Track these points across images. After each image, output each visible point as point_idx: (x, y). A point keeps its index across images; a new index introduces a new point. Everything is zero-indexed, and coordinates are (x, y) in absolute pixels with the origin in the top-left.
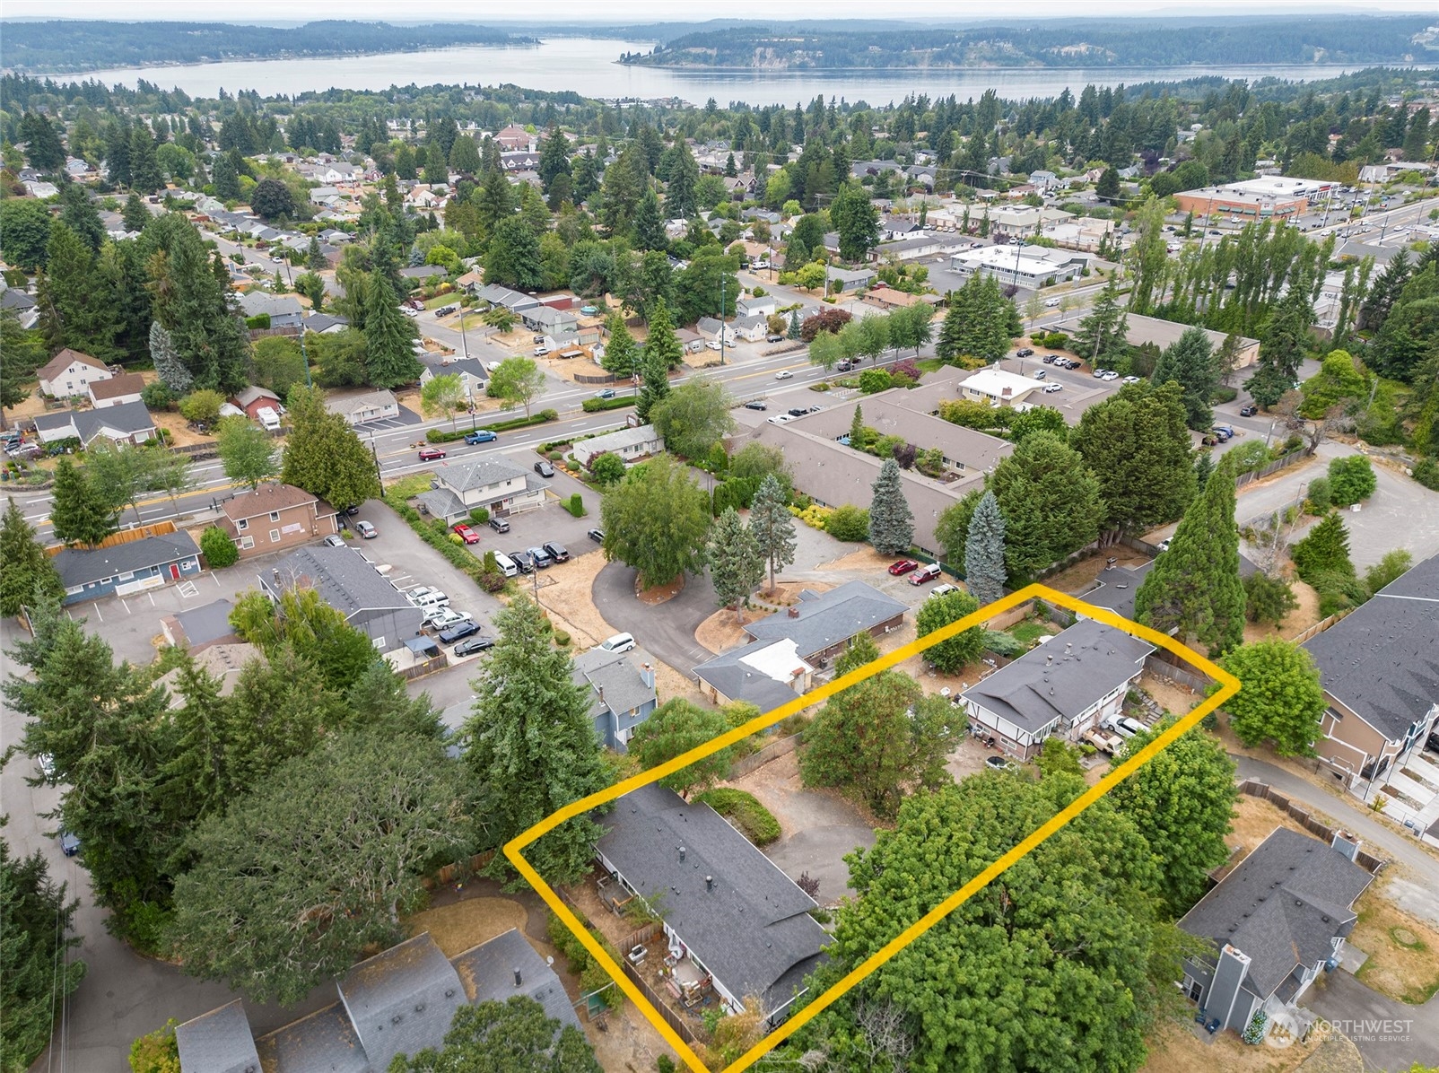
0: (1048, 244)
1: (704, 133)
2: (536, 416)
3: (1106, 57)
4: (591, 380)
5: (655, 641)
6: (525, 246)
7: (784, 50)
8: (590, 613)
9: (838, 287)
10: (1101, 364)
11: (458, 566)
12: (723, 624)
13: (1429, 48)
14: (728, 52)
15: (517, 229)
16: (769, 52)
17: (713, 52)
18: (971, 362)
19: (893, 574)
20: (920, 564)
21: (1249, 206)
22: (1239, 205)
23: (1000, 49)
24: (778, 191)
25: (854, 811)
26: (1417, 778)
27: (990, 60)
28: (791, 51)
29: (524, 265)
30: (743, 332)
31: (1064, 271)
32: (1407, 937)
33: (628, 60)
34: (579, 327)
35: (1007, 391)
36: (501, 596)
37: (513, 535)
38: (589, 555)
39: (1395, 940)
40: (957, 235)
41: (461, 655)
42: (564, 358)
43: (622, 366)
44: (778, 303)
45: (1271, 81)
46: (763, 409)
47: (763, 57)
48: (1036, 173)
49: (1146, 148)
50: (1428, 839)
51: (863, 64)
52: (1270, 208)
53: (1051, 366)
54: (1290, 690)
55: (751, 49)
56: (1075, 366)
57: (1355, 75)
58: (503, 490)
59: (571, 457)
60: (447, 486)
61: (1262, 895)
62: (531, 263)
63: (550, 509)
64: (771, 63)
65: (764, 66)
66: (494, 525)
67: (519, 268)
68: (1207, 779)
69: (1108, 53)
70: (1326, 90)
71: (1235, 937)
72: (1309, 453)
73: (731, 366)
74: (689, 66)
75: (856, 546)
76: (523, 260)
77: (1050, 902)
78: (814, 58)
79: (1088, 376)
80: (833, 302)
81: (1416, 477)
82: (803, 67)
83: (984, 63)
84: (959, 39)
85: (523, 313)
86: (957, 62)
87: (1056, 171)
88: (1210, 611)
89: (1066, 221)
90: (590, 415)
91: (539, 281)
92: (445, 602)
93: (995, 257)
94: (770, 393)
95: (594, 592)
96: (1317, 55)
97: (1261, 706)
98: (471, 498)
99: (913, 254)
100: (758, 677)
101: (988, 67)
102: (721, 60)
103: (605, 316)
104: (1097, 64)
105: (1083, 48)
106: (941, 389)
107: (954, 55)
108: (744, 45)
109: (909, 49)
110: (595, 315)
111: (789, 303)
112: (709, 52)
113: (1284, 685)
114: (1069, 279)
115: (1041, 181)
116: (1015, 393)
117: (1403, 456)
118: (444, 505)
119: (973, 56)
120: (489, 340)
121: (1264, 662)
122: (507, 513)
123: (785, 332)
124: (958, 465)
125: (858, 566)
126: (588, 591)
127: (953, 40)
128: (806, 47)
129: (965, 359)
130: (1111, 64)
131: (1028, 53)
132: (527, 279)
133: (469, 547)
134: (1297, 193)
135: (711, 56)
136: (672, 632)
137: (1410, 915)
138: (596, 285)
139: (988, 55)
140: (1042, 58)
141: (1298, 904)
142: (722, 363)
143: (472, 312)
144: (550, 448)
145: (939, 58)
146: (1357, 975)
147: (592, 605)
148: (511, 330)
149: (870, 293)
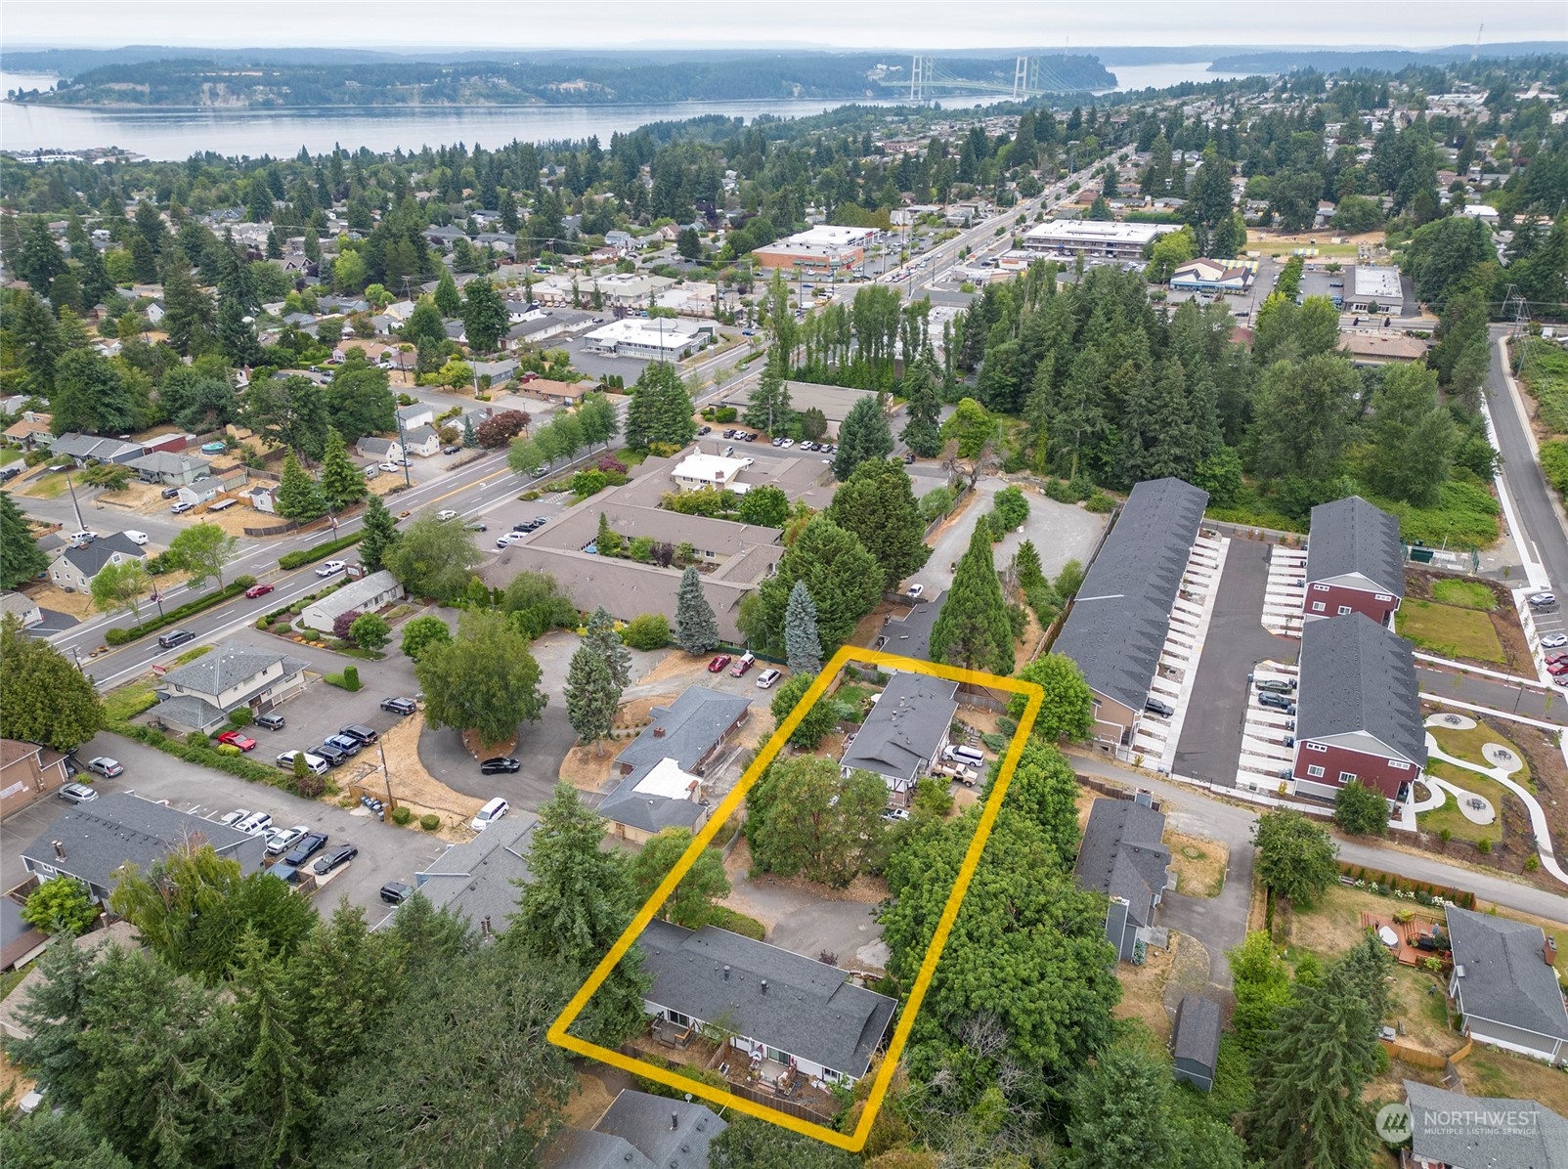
0: (670, 314)
1: (201, 201)
2: (230, 587)
3: (606, 94)
4: (268, 532)
5: (527, 798)
6: (104, 383)
7: (238, 86)
8: (434, 789)
9: (487, 381)
10: (776, 433)
11: (253, 780)
12: (584, 761)
13: (883, 84)
14: (165, 88)
15: (91, 363)
16: (221, 88)
17: (146, 88)
18: (666, 448)
19: (715, 672)
20: (733, 657)
21: (819, 259)
22: (810, 259)
23: (495, 86)
24: (351, 275)
25: (808, 891)
26: (1150, 735)
27: (487, 97)
28: (248, 86)
29: (107, 405)
30: (412, 447)
31: (697, 342)
32: (1193, 853)
33: (21, 98)
34: (214, 471)
35: (720, 474)
36: (326, 798)
37: (291, 728)
38: (394, 729)
39: (1187, 857)
40: (569, 309)
41: (325, 872)
42: (215, 510)
43: (305, 510)
44: (434, 410)
45: (767, 118)
46: (484, 529)
47: (214, 94)
48: (610, 233)
49: (698, 200)
50: (1177, 777)
51: (342, 101)
52: (837, 259)
53: (732, 440)
54: (1071, 692)
55: (196, 85)
56: (754, 437)
57: (836, 112)
58: (260, 680)
59: (301, 624)
60: (187, 692)
61: (1112, 853)
62: (118, 402)
63: (316, 690)
64: (226, 101)
65: (218, 104)
66: (265, 724)
67: (102, 409)
68: (1061, 777)
69: (607, 90)
70: (816, 127)
71: (1111, 889)
72: (971, 489)
73: (419, 488)
74: (115, 105)
75: (663, 653)
76: (107, 400)
77: (1042, 899)
78: (280, 94)
79: (768, 446)
80: (488, 399)
81: (1048, 494)
82: (268, 104)
83: (482, 100)
84: (448, 74)
85: (132, 463)
86: (452, 99)
87: (628, 230)
88: (994, 644)
89: (670, 287)
90: (293, 574)
91: (129, 422)
92: (268, 822)
93: (628, 333)
94: (484, 510)
95: (425, 766)
96: (796, 91)
97: (1054, 710)
98: (227, 699)
99: (540, 336)
100: (660, 801)
101: (487, 104)
102: (158, 98)
103: (237, 452)
104: (598, 101)
105: (580, 84)
106: (656, 481)
107: (447, 91)
108: (187, 80)
109: (393, 85)
110: (223, 452)
111: (446, 407)
112: (139, 88)
113: (1066, 690)
114: (702, 348)
115: (620, 241)
116: (727, 476)
117: (1032, 478)
118: (195, 715)
119: (468, 92)
120: (101, 504)
121: (1047, 674)
122: (269, 705)
123: (460, 440)
124: (708, 554)
125: (676, 672)
126: (419, 766)
127: (440, 75)
128: (268, 82)
129: (663, 447)
130: (612, 101)
131: (526, 90)
132: (116, 421)
133: (247, 755)
134: (850, 242)
135: (142, 94)
136: (536, 784)
137: (1188, 835)
138: (211, 416)
139: (485, 91)
140: (542, 95)
141: (1136, 850)
142: (409, 486)
143: (46, 471)
144: (271, 620)
145: (429, 94)
146: (1177, 890)
147: (432, 780)
148: (126, 487)
149: (524, 386)
